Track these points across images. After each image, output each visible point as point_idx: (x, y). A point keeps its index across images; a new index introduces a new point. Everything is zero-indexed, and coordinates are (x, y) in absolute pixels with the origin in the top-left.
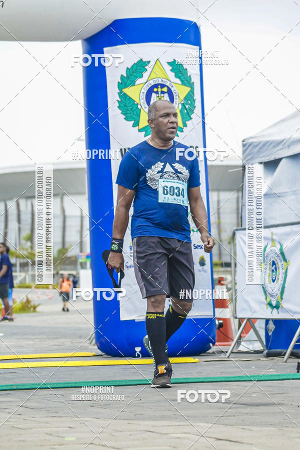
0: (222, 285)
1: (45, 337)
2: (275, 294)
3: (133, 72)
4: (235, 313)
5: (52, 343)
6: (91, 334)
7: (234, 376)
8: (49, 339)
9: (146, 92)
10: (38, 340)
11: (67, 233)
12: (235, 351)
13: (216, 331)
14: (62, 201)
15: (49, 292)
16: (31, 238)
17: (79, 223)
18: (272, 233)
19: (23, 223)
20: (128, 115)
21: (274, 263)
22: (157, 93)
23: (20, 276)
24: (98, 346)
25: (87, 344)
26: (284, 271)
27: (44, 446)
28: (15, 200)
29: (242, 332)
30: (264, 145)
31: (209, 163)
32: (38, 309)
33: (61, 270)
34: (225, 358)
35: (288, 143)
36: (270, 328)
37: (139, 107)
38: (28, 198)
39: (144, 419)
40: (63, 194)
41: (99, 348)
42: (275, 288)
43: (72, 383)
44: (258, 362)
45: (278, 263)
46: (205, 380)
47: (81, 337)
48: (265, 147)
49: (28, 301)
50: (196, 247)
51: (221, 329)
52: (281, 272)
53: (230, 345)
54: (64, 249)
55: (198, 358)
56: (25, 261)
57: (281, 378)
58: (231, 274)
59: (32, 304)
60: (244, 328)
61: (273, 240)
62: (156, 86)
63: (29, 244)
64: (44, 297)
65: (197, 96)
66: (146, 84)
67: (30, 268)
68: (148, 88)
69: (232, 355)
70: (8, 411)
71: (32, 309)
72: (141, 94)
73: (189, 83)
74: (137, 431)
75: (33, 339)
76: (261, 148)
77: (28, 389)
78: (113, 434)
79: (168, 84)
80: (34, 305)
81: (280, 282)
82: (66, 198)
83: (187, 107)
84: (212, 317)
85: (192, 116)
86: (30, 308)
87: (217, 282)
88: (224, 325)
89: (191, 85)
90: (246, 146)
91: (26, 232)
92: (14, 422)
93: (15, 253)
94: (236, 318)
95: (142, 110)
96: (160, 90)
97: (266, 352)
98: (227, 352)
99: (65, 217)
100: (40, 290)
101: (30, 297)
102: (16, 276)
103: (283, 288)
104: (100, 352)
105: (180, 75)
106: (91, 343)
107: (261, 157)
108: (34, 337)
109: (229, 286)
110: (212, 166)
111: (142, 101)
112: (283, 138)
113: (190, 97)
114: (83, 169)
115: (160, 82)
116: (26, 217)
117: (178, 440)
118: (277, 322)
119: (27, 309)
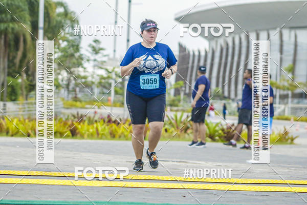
1: (301, 166)
8: (304, 168)
16: (292, 70)
19: (285, 53)
23: (279, 108)
28: (278, 29)
32: (296, 141)
38: (291, 28)
49: (286, 133)
56: (285, 92)
59: (290, 135)
63: (290, 75)
64: (302, 131)
67: (290, 100)
71: (289, 141)
75: (288, 168)
80: (292, 138)
86: (288, 139)
91: (288, 63)
93: (275, 84)
100: (299, 123)
101: (288, 128)
116: (289, 48)
119: (284, 141)
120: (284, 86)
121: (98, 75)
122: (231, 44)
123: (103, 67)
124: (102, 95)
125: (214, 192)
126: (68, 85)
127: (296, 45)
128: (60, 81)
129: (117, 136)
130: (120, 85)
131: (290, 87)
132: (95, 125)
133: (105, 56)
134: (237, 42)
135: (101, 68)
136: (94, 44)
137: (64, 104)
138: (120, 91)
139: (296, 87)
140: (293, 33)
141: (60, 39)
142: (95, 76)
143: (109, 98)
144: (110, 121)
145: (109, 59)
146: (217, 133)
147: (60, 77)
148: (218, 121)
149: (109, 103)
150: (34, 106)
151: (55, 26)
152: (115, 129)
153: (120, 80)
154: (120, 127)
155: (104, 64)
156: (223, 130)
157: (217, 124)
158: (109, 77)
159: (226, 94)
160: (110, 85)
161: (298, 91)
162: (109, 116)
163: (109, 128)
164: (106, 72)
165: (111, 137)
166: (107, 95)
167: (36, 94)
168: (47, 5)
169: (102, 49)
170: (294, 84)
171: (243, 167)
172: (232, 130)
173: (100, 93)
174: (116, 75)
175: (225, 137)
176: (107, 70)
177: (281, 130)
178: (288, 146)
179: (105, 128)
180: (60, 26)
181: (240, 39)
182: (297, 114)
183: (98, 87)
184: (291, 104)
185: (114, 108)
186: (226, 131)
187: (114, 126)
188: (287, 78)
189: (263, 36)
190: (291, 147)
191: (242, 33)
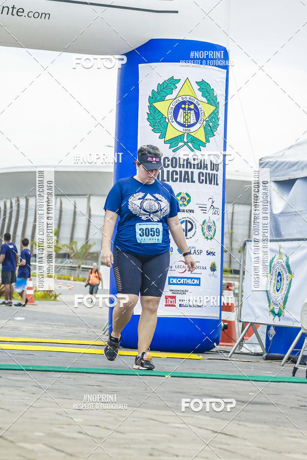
0: (230, 290)
2: (278, 303)
3: (164, 88)
4: (239, 316)
5: (68, 330)
6: (105, 325)
7: (234, 374)
8: (66, 326)
9: (174, 107)
10: (56, 327)
11: (91, 231)
12: (236, 351)
13: (221, 332)
14: (89, 201)
15: (70, 284)
16: (57, 234)
18: (280, 247)
20: (155, 127)
21: (279, 274)
22: (184, 109)
25: (100, 333)
26: (288, 283)
27: (53, 424)
29: (245, 335)
30: (279, 165)
31: (227, 177)
32: (58, 298)
33: (83, 264)
34: (227, 357)
35: (302, 166)
36: (271, 334)
37: (167, 120)
39: (148, 407)
40: (90, 195)
42: (278, 297)
43: (84, 369)
44: (257, 364)
45: (283, 275)
46: (207, 376)
47: (96, 327)
48: (281, 167)
50: (209, 254)
51: (226, 330)
52: (285, 282)
53: (233, 346)
54: (87, 246)
55: (202, 356)
57: (277, 380)
58: (239, 281)
60: (247, 331)
61: (280, 253)
62: (184, 103)
63: (55, 238)
64: (65, 288)
65: (221, 115)
66: (175, 100)
68: (177, 104)
69: (234, 355)
70: (23, 389)
71: (53, 297)
72: (170, 109)
73: (215, 103)
74: (140, 418)
75: (51, 326)
76: (276, 168)
77: (43, 371)
78: (118, 419)
79: (195, 102)
80: (56, 295)
81: (284, 292)
82: (93, 199)
83: (211, 124)
84: (218, 319)
85: (215, 133)
86: (52, 296)
87: (226, 286)
88: (228, 327)
89: (216, 105)
90: (263, 165)
92: (28, 400)
94: (240, 321)
95: (169, 123)
96: (187, 106)
97: (265, 355)
98: (229, 352)
99: (90, 216)
100: (62, 281)
103: (286, 298)
105: (207, 95)
106: (104, 333)
107: (276, 176)
108: (53, 323)
109: (236, 291)
110: (229, 180)
111: (169, 115)
112: (297, 161)
113: (214, 115)
114: (111, 173)
115: (188, 100)
117: (178, 429)
118: (278, 328)
119: (49, 297)
127: (61, 211)
134: (8, 206)
139: (60, 249)
140: (58, 200)
161: (62, 252)
170: (59, 246)
171: (11, 324)
178: (52, 302)
181: (11, 203)
182: (61, 273)
184: (55, 262)
189: (32, 202)
190: (54, 305)
191: (13, 197)
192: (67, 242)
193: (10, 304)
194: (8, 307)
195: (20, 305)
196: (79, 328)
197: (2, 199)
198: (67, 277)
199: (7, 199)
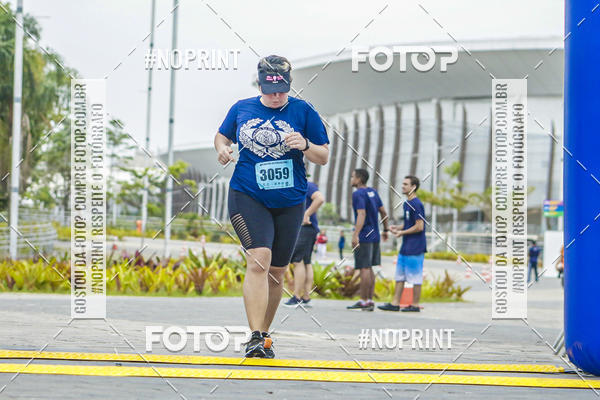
5: (487, 349)
6: (558, 339)
16: (459, 172)
17: (547, 149)
19: (445, 143)
23: (437, 238)
24: (570, 358)
25: (550, 355)
28: (434, 101)
32: (465, 296)
38: (457, 99)
41: (571, 360)
47: (539, 343)
49: (448, 281)
56: (447, 211)
59: (455, 286)
63: (455, 181)
64: (475, 278)
67: (455, 224)
71: (455, 295)
80: (459, 290)
86: (452, 294)
91: (451, 160)
93: (429, 196)
101: (451, 273)
102: (430, 237)
104: (573, 367)
106: (557, 353)
114: (560, 50)
116: (453, 134)
119: (446, 295)
120: (444, 200)
121: (119, 183)
122: (351, 128)
123: (126, 167)
124: (125, 216)
125: (324, 385)
126: (66, 200)
127: (465, 130)
128: (51, 192)
129: (152, 289)
130: (157, 200)
131: (455, 203)
132: (113, 270)
133: (132, 147)
134: (362, 124)
135: (125, 170)
136: (112, 128)
137: (59, 232)
138: (158, 210)
139: (466, 202)
140: (459, 107)
141: (51, 119)
142: (113, 183)
143: (139, 222)
144: (139, 262)
145: (138, 154)
146: (328, 283)
147: (52, 185)
148: (329, 261)
149: (138, 231)
150: (7, 236)
151: (43, 96)
152: (150, 277)
153: (157, 190)
154: (157, 273)
155: (130, 161)
156: (338, 277)
157: (328, 267)
158: (137, 186)
159: (344, 214)
160: (140, 198)
161: (469, 208)
162: (138, 254)
163: (139, 275)
164: (133, 177)
165: (142, 290)
166: (134, 217)
167: (9, 216)
168: (27, 59)
169: (125, 136)
170: (463, 196)
172: (354, 277)
173: (122, 213)
174: (150, 181)
175: (343, 289)
176: (134, 172)
177: (439, 277)
178: (452, 304)
179: (131, 274)
180: (52, 96)
181: (368, 118)
182: (469, 250)
183: (118, 203)
184: (458, 230)
185: (147, 240)
186: (344, 278)
187: (147, 271)
188: (450, 187)
189: (408, 113)
190: (457, 307)
191: (371, 107)
192: (479, 189)
193: (370, 307)
194: (366, 314)
195: (389, 308)
196: (505, 346)
197: (350, 110)
198: (480, 256)
199: (359, 109)
